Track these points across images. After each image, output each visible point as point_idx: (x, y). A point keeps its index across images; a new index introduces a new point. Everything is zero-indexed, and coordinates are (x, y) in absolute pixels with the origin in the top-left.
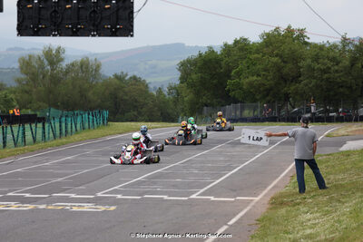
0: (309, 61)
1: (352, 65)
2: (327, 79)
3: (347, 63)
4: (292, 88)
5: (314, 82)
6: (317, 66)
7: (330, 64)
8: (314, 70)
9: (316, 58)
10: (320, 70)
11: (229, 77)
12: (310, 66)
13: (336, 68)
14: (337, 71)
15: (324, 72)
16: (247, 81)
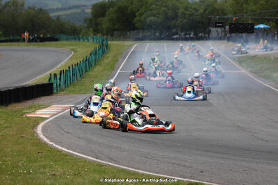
0: (183, 10)
1: (205, 11)
2: (192, 19)
3: (202, 11)
4: (172, 23)
6: (187, 12)
7: (193, 12)
8: (185, 14)
9: (186, 9)
11: (135, 16)
12: (183, 12)
13: (196, 13)
14: (197, 15)
15: (191, 15)
16: (148, 19)
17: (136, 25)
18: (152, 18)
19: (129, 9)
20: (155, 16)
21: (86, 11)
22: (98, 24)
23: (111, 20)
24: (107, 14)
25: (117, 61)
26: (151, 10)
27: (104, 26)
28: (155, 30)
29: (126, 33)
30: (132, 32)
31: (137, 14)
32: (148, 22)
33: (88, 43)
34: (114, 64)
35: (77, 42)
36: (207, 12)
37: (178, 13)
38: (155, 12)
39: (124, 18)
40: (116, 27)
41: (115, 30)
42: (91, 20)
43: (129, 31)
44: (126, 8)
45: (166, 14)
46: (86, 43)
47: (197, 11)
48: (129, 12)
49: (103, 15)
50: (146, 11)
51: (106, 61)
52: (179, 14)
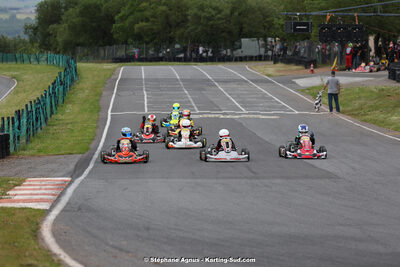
1: (232, 13)
2: (212, 25)
3: (228, 12)
4: (178, 32)
5: (200, 28)
6: (203, 14)
7: (214, 13)
8: (200, 18)
9: (201, 8)
10: (205, 17)
11: (114, 22)
12: (196, 14)
13: (218, 16)
14: (219, 19)
15: (209, 19)
16: (137, 26)
17: (115, 36)
18: (144, 24)
19: (103, 9)
20: (147, 20)
21: (18, 16)
22: (49, 35)
23: (73, 28)
24: (64, 18)
25: (100, 95)
26: (140, 11)
27: (60, 39)
28: (147, 43)
29: (98, 51)
30: (108, 47)
31: (116, 18)
32: (136, 31)
33: (38, 67)
34: (98, 100)
35: (20, 65)
36: (236, 14)
37: (186, 16)
38: (147, 13)
39: (94, 24)
40: (81, 40)
41: (78, 45)
42: (36, 28)
43: (104, 45)
44: (97, 7)
45: (167, 17)
46: (34, 66)
47: (220, 12)
48: (102, 14)
49: (57, 20)
50: (131, 13)
51: (81, 95)
52: (189, 17)
